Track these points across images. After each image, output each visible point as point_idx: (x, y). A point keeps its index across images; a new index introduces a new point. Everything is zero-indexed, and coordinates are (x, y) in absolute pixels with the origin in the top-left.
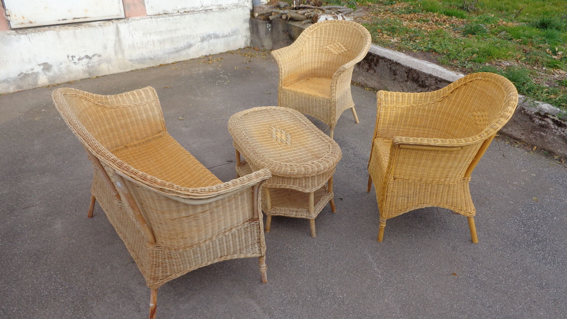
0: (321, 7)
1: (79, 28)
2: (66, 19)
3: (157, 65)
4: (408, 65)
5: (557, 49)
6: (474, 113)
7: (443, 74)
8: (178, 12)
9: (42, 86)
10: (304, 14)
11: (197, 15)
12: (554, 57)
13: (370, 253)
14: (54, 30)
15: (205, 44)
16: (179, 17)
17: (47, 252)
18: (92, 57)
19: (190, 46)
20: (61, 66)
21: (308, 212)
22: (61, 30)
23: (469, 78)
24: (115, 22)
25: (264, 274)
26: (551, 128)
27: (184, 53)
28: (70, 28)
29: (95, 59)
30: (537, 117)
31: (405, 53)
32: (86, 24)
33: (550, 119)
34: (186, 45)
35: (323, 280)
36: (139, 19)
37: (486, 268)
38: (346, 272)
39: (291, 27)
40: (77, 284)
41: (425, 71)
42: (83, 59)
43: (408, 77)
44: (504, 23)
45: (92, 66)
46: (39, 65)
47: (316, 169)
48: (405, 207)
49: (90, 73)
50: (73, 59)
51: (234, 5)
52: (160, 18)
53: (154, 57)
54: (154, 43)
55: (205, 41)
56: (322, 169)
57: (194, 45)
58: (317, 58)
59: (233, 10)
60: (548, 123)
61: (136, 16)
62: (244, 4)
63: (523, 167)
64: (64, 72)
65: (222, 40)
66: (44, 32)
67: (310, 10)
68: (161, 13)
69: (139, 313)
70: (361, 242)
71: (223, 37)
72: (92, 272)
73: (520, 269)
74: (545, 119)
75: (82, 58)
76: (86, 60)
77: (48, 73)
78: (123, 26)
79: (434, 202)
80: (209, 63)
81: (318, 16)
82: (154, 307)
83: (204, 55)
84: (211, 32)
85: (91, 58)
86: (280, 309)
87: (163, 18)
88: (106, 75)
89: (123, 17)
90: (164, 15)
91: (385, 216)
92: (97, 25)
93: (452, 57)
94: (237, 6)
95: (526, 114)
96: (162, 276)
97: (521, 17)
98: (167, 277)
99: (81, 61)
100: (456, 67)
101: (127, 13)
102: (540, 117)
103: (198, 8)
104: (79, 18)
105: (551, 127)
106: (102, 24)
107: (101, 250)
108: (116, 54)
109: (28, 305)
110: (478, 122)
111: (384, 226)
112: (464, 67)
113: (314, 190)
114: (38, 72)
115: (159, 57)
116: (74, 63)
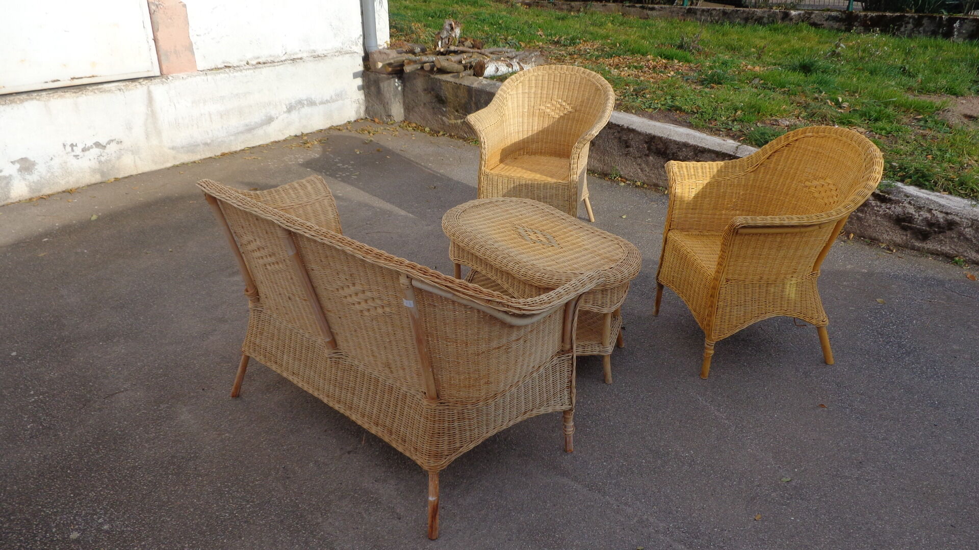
0: (483, 51)
1: (84, 95)
2: (59, 81)
3: (217, 155)
4: (648, 132)
5: (840, 100)
6: (807, 183)
7: (703, 140)
8: (248, 63)
9: (17, 200)
10: (460, 62)
11: (280, 69)
12: (839, 111)
13: (699, 394)
14: (39, 100)
15: (294, 115)
16: (252, 71)
17: (191, 457)
18: (107, 144)
19: (270, 120)
20: (52, 163)
21: (600, 345)
22: (52, 99)
23: (793, 137)
24: (144, 83)
25: (570, 437)
26: (872, 206)
27: (260, 132)
28: (68, 95)
29: (112, 148)
31: (635, 114)
32: (95, 87)
34: (263, 118)
35: (651, 436)
36: (185, 76)
37: (858, 393)
38: (678, 423)
39: (440, 83)
40: (273, 495)
41: (677, 139)
42: (91, 150)
43: (649, 149)
44: (749, 67)
45: (106, 161)
46: (12, 162)
47: (619, 276)
48: (742, 321)
49: (103, 174)
50: (73, 150)
51: (335, 51)
52: (221, 74)
53: (212, 141)
54: (211, 118)
55: (294, 111)
56: (627, 275)
57: (277, 118)
58: (526, 124)
59: (336, 58)
61: (180, 71)
62: (351, 48)
63: (847, 263)
64: (57, 174)
65: (321, 107)
66: (21, 103)
67: (467, 54)
68: (219, 66)
69: (401, 521)
70: (678, 381)
71: (322, 103)
72: (288, 476)
73: (901, 389)
75: (88, 147)
76: (95, 151)
77: (28, 177)
78: (158, 90)
79: (779, 309)
80: (309, 147)
81: (484, 64)
82: (436, 502)
83: (293, 134)
84: (303, 96)
85: (105, 147)
86: (610, 483)
87: (226, 75)
88: (131, 176)
89: (158, 74)
90: (227, 70)
91: (715, 337)
92: (114, 89)
93: (706, 116)
94: (340, 52)
96: (449, 450)
97: (766, 58)
98: (457, 449)
99: (87, 153)
100: (717, 130)
101: (164, 67)
103: (279, 56)
104: (82, 78)
106: (123, 88)
107: (285, 442)
108: (147, 137)
109: (205, 537)
110: (816, 195)
111: (712, 352)
112: (728, 130)
113: (613, 309)
114: (11, 176)
115: (219, 140)
116: (74, 156)
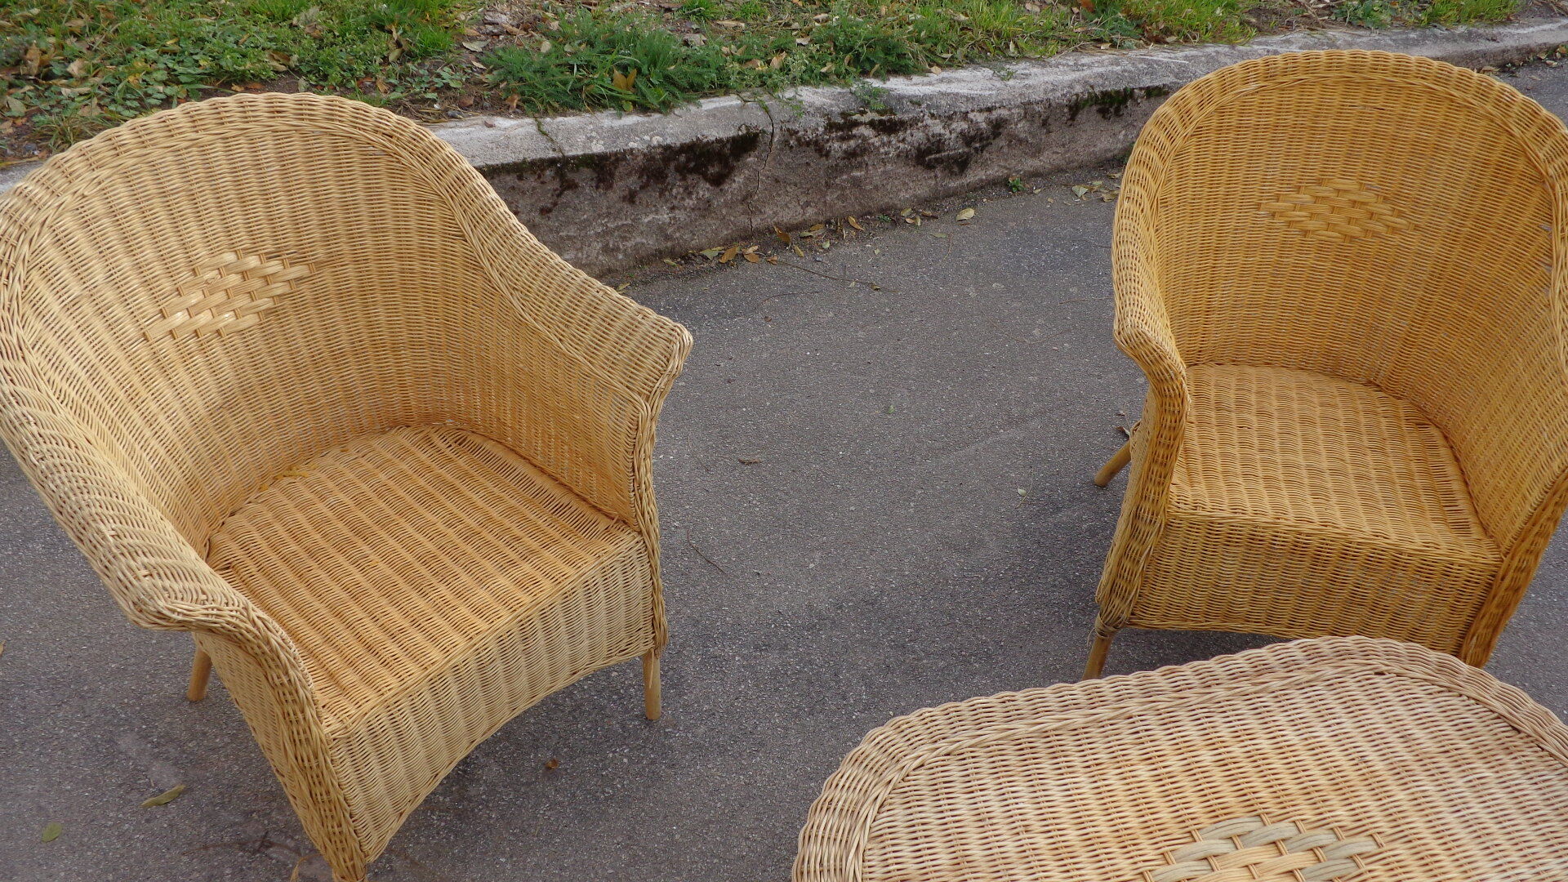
30: (834, 135)
33: (865, 124)
60: (865, 139)
74: (854, 132)
95: (803, 144)
102: (840, 133)
105: (873, 144)
